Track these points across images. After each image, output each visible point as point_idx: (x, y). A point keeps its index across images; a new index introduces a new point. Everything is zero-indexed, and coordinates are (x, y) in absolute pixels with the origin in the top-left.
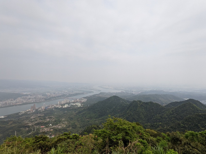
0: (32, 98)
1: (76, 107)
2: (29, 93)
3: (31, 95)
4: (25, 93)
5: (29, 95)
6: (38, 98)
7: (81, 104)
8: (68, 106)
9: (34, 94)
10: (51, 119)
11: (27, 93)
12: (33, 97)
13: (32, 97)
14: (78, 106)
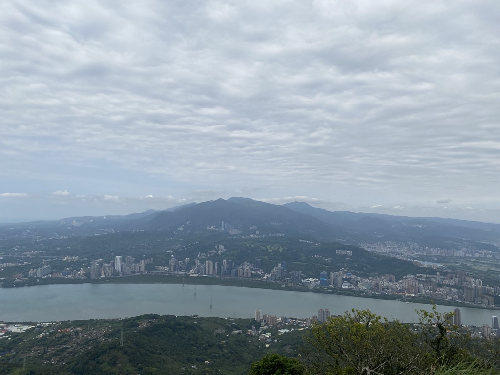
0: (448, 286)
2: (438, 265)
3: (444, 274)
4: (426, 264)
5: (438, 274)
6: (471, 289)
9: (454, 273)
11: (431, 264)
12: (451, 282)
13: (447, 282)
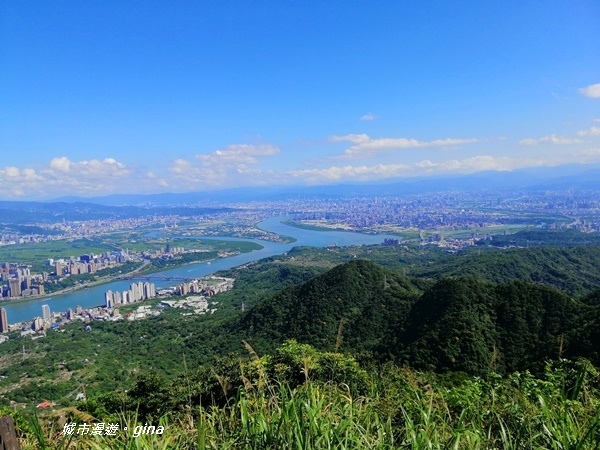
1: (189, 317)
7: (209, 301)
8: (149, 312)
10: (79, 371)
14: (197, 312)
